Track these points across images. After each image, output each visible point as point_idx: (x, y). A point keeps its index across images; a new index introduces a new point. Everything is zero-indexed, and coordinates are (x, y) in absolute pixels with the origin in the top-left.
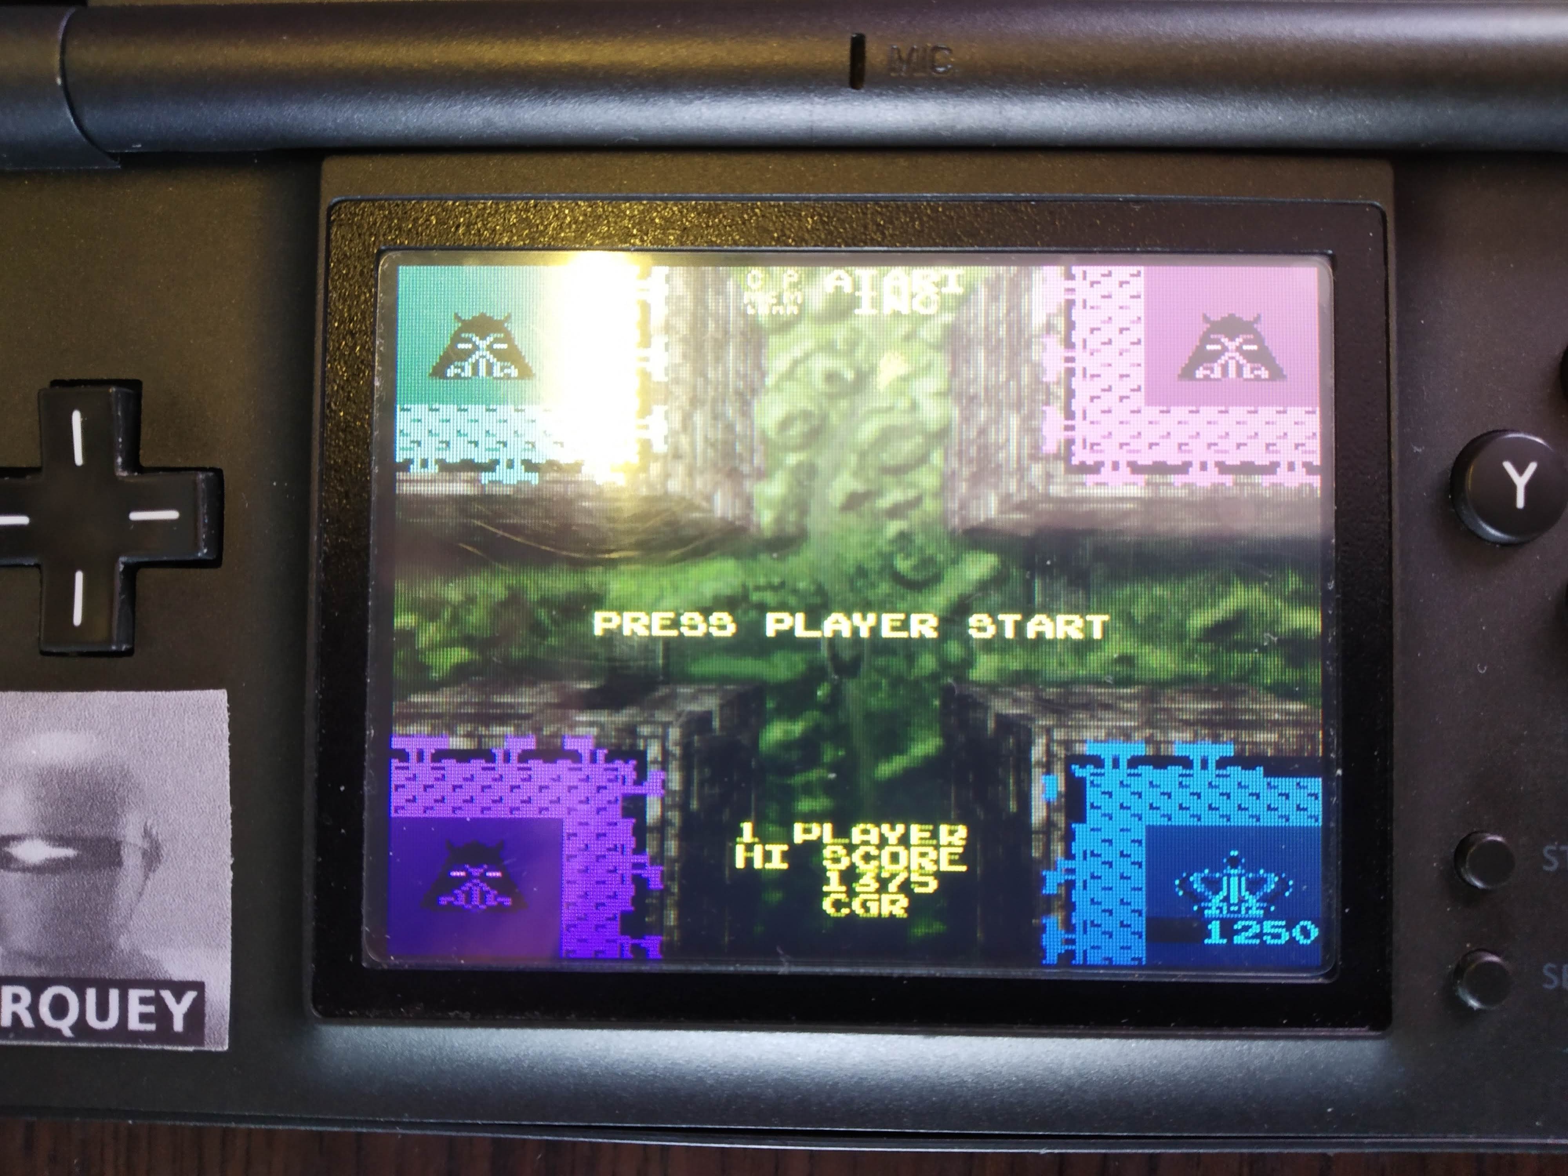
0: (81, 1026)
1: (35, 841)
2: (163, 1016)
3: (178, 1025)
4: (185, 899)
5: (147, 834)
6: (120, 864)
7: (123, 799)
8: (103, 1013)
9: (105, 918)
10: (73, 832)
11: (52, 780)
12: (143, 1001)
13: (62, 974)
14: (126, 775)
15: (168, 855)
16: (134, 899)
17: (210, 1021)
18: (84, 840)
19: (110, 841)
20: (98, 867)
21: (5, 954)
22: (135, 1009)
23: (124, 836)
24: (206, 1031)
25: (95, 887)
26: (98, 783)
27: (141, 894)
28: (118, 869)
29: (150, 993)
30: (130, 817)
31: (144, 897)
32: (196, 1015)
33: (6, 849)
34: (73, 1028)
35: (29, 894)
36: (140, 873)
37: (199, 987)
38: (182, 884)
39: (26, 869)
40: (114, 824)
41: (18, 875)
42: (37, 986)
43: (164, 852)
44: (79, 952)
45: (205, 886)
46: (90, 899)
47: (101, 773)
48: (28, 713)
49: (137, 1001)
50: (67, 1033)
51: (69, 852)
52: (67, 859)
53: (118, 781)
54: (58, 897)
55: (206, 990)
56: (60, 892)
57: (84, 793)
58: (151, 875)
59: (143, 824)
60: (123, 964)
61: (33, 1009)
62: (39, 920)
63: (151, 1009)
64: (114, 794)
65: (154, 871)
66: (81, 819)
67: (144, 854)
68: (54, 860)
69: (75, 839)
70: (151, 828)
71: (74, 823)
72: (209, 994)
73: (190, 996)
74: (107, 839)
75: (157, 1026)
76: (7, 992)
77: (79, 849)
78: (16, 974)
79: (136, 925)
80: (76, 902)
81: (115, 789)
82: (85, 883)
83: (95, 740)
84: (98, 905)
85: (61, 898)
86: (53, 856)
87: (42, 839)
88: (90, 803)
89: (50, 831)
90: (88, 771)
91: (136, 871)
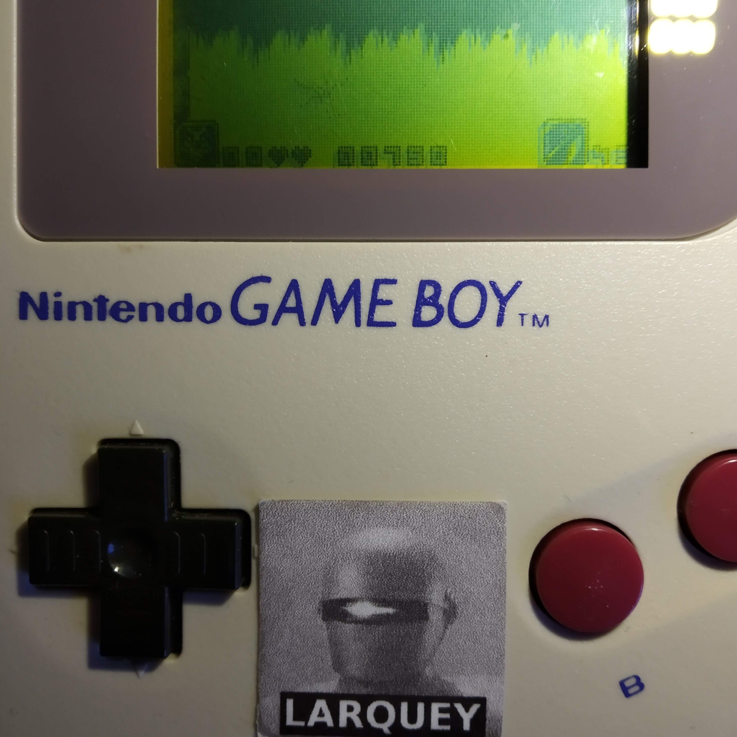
0: (397, 727)
1: (365, 603)
2: (456, 720)
3: (467, 726)
4: (474, 643)
6: (427, 618)
7: (430, 575)
8: (412, 718)
9: (415, 655)
10: (392, 596)
11: (378, 561)
12: (441, 710)
13: (384, 693)
14: (432, 558)
15: (462, 612)
16: (437, 642)
17: (489, 723)
18: (401, 602)
19: (420, 603)
20: (411, 620)
21: (342, 679)
22: (435, 715)
23: (431, 600)
25: (408, 635)
26: (412, 563)
27: (442, 640)
28: (425, 622)
29: (447, 705)
30: (434, 586)
31: (444, 640)
32: (479, 719)
33: (344, 608)
34: (390, 728)
35: (360, 638)
36: (441, 624)
37: (482, 701)
38: (472, 632)
39: (357, 621)
40: (424, 591)
41: (352, 626)
42: (365, 701)
44: (396, 678)
45: (488, 633)
46: (404, 642)
48: (362, 514)
49: (438, 711)
50: (387, 731)
51: (390, 610)
52: (388, 615)
53: (426, 562)
54: (381, 641)
55: (487, 703)
56: (383, 637)
57: (401, 570)
58: (449, 626)
59: (444, 591)
60: (428, 686)
61: (363, 715)
62: (367, 656)
63: (447, 716)
64: (424, 571)
65: (452, 623)
66: (399, 588)
67: (445, 611)
68: (379, 615)
69: (394, 601)
70: (450, 594)
71: (394, 591)
73: (475, 708)
74: (418, 601)
75: (451, 727)
76: (343, 705)
77: (396, 608)
78: (350, 693)
79: (437, 660)
80: (394, 644)
81: (424, 568)
82: (401, 631)
83: (411, 534)
84: (410, 646)
85: (383, 641)
86: (378, 613)
87: (370, 601)
88: (406, 577)
89: (376, 596)
90: (405, 554)
91: (439, 623)
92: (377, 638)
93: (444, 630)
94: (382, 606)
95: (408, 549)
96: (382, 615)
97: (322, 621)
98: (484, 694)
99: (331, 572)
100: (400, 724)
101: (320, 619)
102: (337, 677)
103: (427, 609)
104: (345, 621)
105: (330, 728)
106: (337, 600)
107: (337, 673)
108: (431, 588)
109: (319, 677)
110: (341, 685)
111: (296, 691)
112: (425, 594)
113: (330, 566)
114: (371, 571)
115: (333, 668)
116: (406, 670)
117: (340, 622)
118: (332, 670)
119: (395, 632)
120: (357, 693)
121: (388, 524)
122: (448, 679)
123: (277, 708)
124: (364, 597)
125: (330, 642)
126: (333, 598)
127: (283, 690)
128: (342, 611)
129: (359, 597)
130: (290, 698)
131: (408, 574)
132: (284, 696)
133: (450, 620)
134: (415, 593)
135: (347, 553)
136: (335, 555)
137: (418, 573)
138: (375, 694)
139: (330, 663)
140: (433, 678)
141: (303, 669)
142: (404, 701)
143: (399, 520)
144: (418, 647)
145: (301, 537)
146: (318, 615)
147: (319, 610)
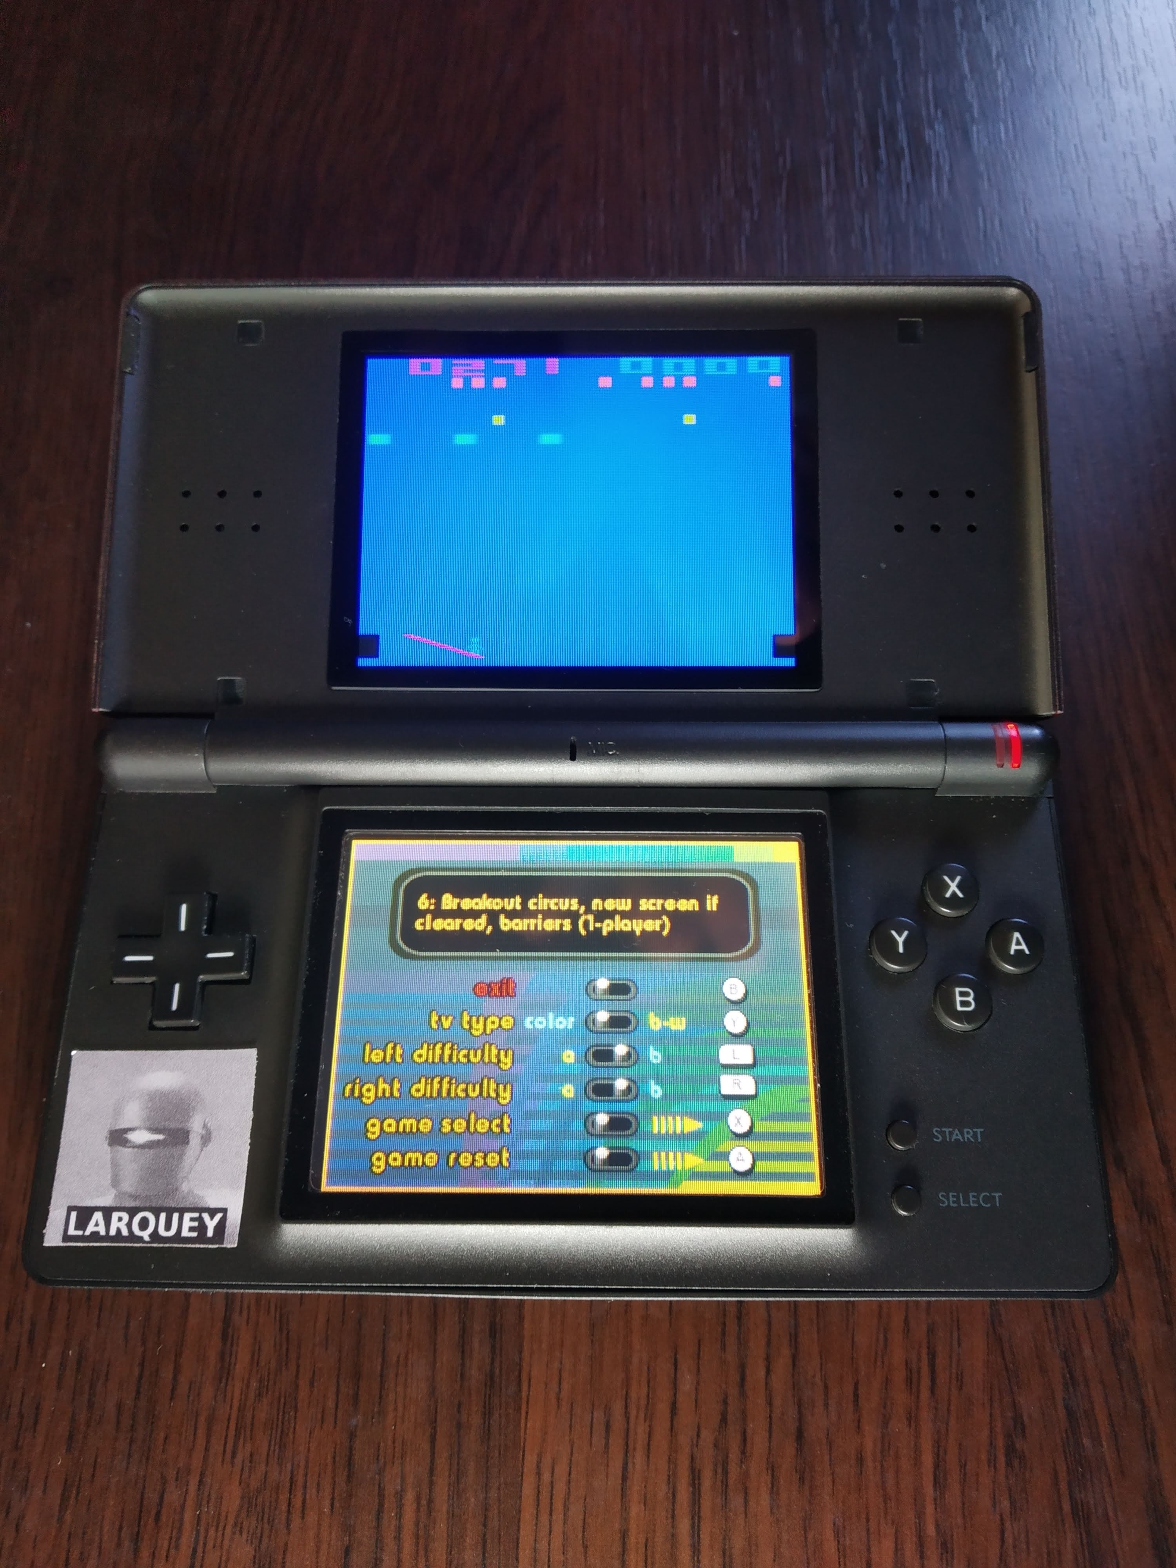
0: (155, 1236)
1: (142, 1131)
3: (210, 1233)
4: (222, 1162)
6: (188, 1143)
7: (194, 1108)
8: (168, 1227)
10: (164, 1126)
13: (147, 1205)
14: (197, 1094)
16: (194, 1162)
17: (228, 1230)
18: (170, 1130)
19: (183, 1131)
20: (176, 1145)
21: (117, 1193)
22: (187, 1224)
23: (192, 1128)
25: (172, 1156)
26: (181, 1099)
27: (197, 1160)
28: (186, 1146)
30: (196, 1117)
31: (199, 1161)
32: (221, 1228)
33: (125, 1136)
34: (150, 1236)
35: (135, 1160)
36: (198, 1148)
37: (224, 1211)
38: (221, 1153)
39: (135, 1147)
40: (188, 1121)
41: (130, 1150)
43: (213, 1135)
45: (234, 1155)
46: (169, 1163)
48: (148, 1062)
51: (161, 1137)
52: (159, 1141)
53: (192, 1098)
54: (151, 1162)
56: (153, 1159)
57: (173, 1104)
58: (205, 1149)
59: (203, 1121)
60: (183, 1199)
62: (138, 1175)
64: (189, 1104)
65: (207, 1146)
66: (170, 1118)
67: (202, 1137)
68: (151, 1141)
69: (165, 1129)
70: (207, 1123)
71: (166, 1121)
72: (229, 1214)
74: (182, 1129)
76: (115, 1216)
81: (190, 1102)
90: (176, 1091)
100: (158, 1233)
106: (121, 1129)
107: (113, 1189)
122: (199, 1192)
130: (74, 1211)
132: (70, 1209)
137: (185, 1106)
140: (188, 1193)
141: (88, 1186)
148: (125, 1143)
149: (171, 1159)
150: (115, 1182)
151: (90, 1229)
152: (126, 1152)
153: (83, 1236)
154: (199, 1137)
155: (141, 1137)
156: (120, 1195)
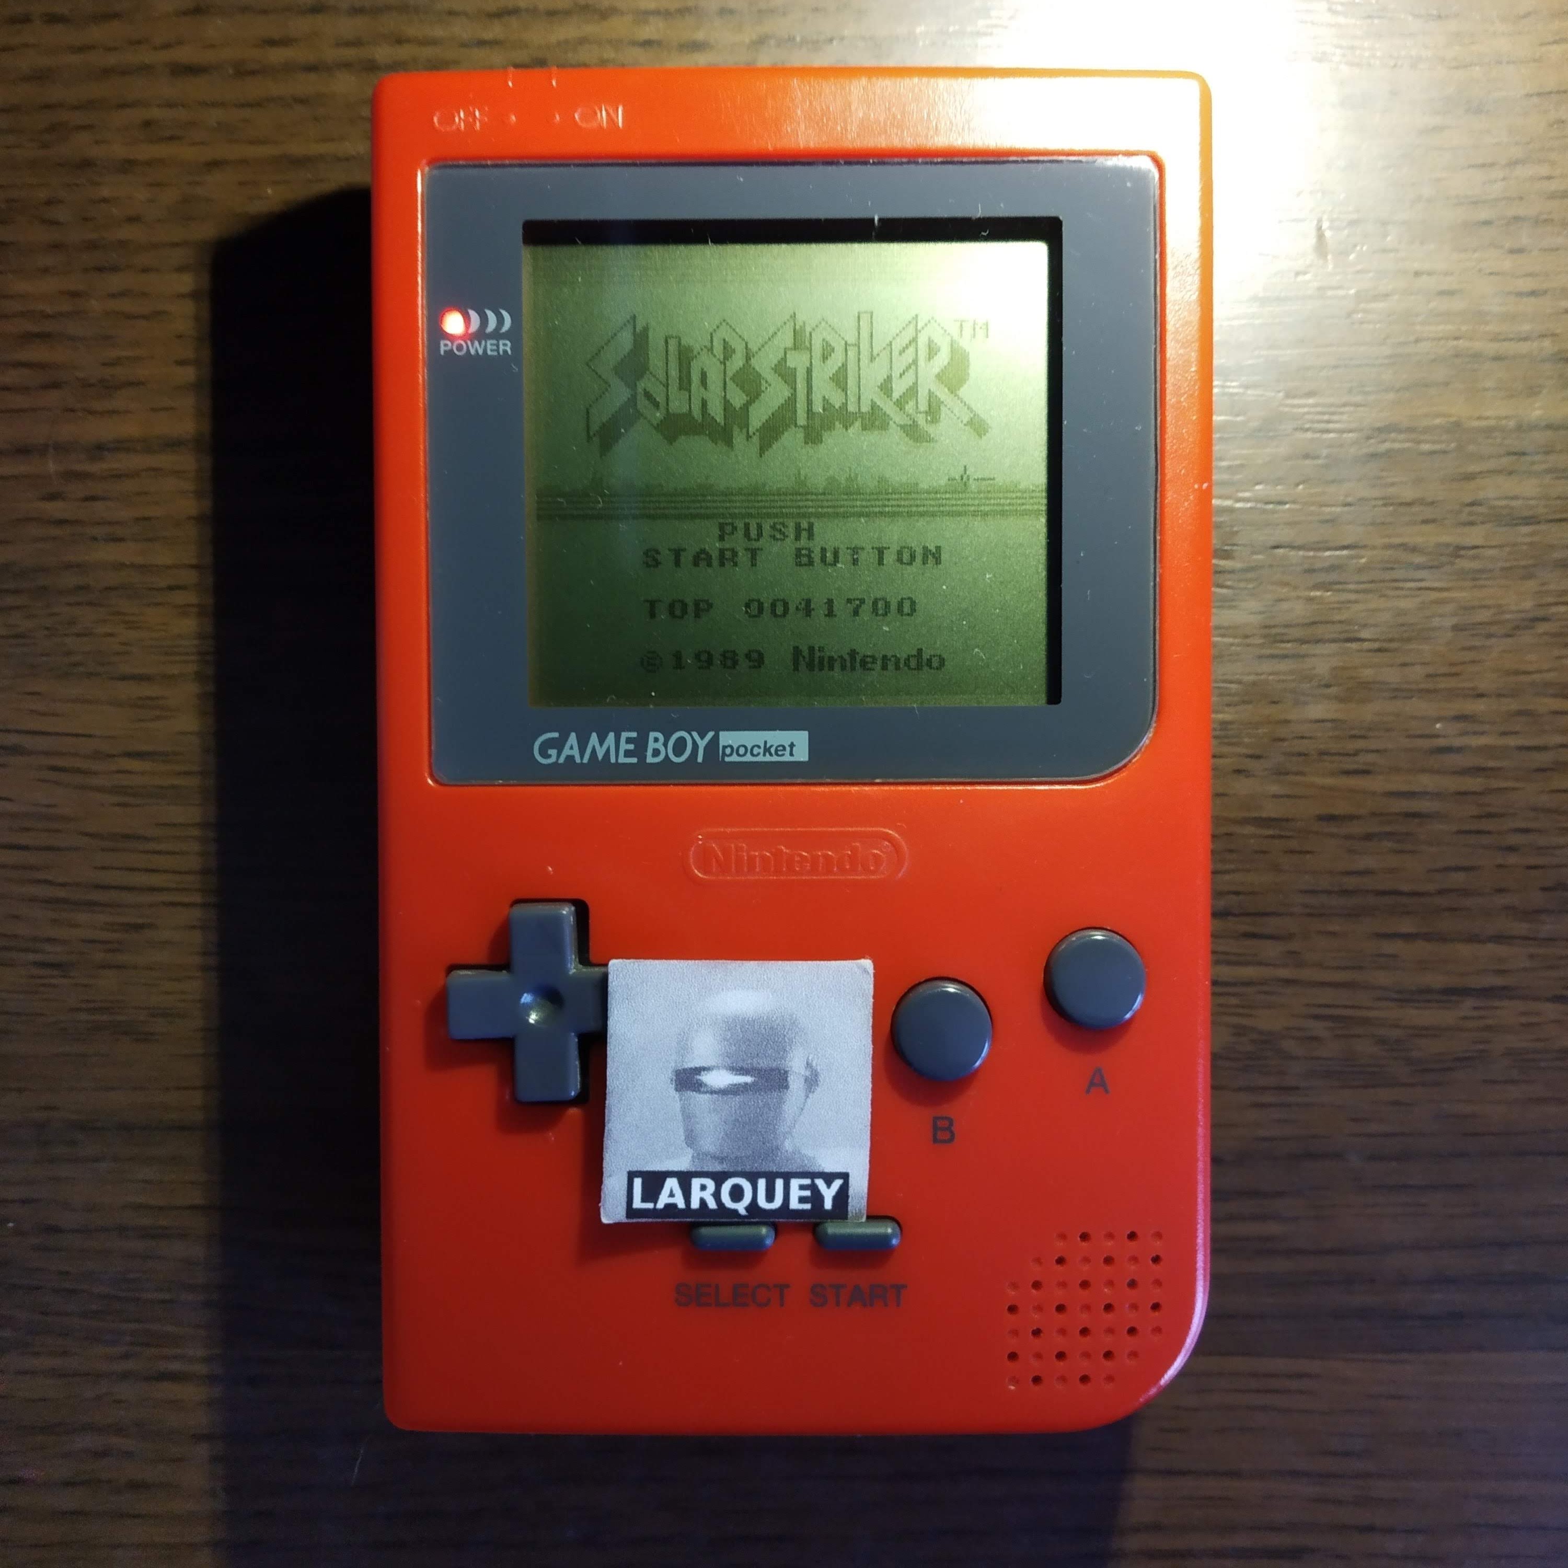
0: (753, 1207)
1: (721, 1071)
2: (817, 1197)
3: (828, 1205)
4: (837, 1113)
5: (809, 1065)
6: (787, 1087)
7: (791, 1040)
8: (770, 1197)
9: (774, 1128)
10: (751, 1064)
11: (736, 1026)
12: (802, 1187)
13: (739, 1169)
14: (794, 1023)
16: (798, 1113)
17: (852, 1201)
18: (760, 1070)
19: (780, 1071)
20: (770, 1089)
21: (695, 1155)
22: (795, 1193)
23: (791, 1067)
24: (850, 1208)
25: (766, 1105)
26: (772, 1028)
27: (802, 1109)
28: (785, 1091)
29: (807, 1182)
30: (796, 1053)
31: (805, 1111)
32: (842, 1197)
33: (698, 1077)
34: (747, 1209)
35: (715, 1110)
36: (802, 1094)
37: (845, 1176)
38: (834, 1102)
39: (713, 1092)
40: (784, 1058)
41: (707, 1096)
42: (719, 1178)
43: (821, 1078)
44: (753, 1153)
45: (852, 1102)
46: (763, 1113)
47: (775, 1020)
48: (719, 976)
49: (797, 1188)
50: (743, 1212)
51: (748, 1079)
52: (746, 1084)
53: (787, 1027)
54: (738, 1112)
55: (850, 1178)
56: (739, 1109)
57: (761, 1035)
58: (810, 1095)
59: (806, 1059)
60: (787, 1161)
61: (717, 1195)
62: (722, 1130)
63: (807, 1193)
64: (785, 1036)
65: (813, 1092)
66: (758, 1055)
67: (806, 1080)
68: (736, 1085)
69: (752, 1069)
70: (812, 1061)
71: (753, 1058)
72: (852, 1181)
73: (837, 1183)
74: (778, 1069)
75: (812, 1206)
76: (696, 1183)
77: (755, 1077)
78: (704, 1170)
79: (798, 1132)
80: (752, 1115)
81: (785, 1033)
82: (760, 1101)
83: (771, 996)
84: (768, 1117)
85: (740, 1113)
86: (735, 1082)
87: (727, 1069)
88: (765, 1043)
89: (733, 1063)
90: (765, 1018)
91: (800, 1092)
92: (733, 1109)
93: (806, 1100)
94: (740, 1074)
95: (768, 1013)
96: (739, 1084)
97: (675, 1092)
98: (847, 1168)
99: (685, 1039)
100: (757, 1203)
101: (673, 1089)
102: (689, 1153)
103: (787, 1077)
104: (699, 1091)
105: (682, 1210)
106: (691, 1069)
107: (689, 1148)
108: (792, 1055)
109: (670, 1153)
110: (694, 1162)
111: (645, 1170)
112: (785, 1061)
113: (684, 1033)
114: (728, 1037)
115: (686, 1143)
116: (764, 1144)
117: (694, 1093)
118: (684, 1145)
119: (753, 1103)
120: (711, 1170)
121: (747, 987)
122: (808, 1152)
123: (623, 1189)
124: (720, 1065)
125: (683, 1114)
126: (686, 1067)
127: (631, 1169)
128: (697, 1080)
129: (714, 1067)
130: (637, 1177)
131: (768, 1040)
132: (632, 1175)
133: (811, 1089)
134: (774, 1061)
135: (703, 1018)
136: (690, 1020)
137: (778, 1039)
138: (731, 1170)
139: (683, 1138)
140: (793, 1153)
141: (653, 1145)
142: (762, 1177)
143: (759, 981)
144: (777, 1117)
145: (653, 1001)
146: (671, 1085)
147: (672, 1080)
148: (698, 1087)
149: (766, 1110)
150: (691, 1139)
151: (663, 1200)
152: (701, 1100)
153: (655, 1209)
154: (803, 1080)
155: (720, 1079)
156: (699, 1156)
